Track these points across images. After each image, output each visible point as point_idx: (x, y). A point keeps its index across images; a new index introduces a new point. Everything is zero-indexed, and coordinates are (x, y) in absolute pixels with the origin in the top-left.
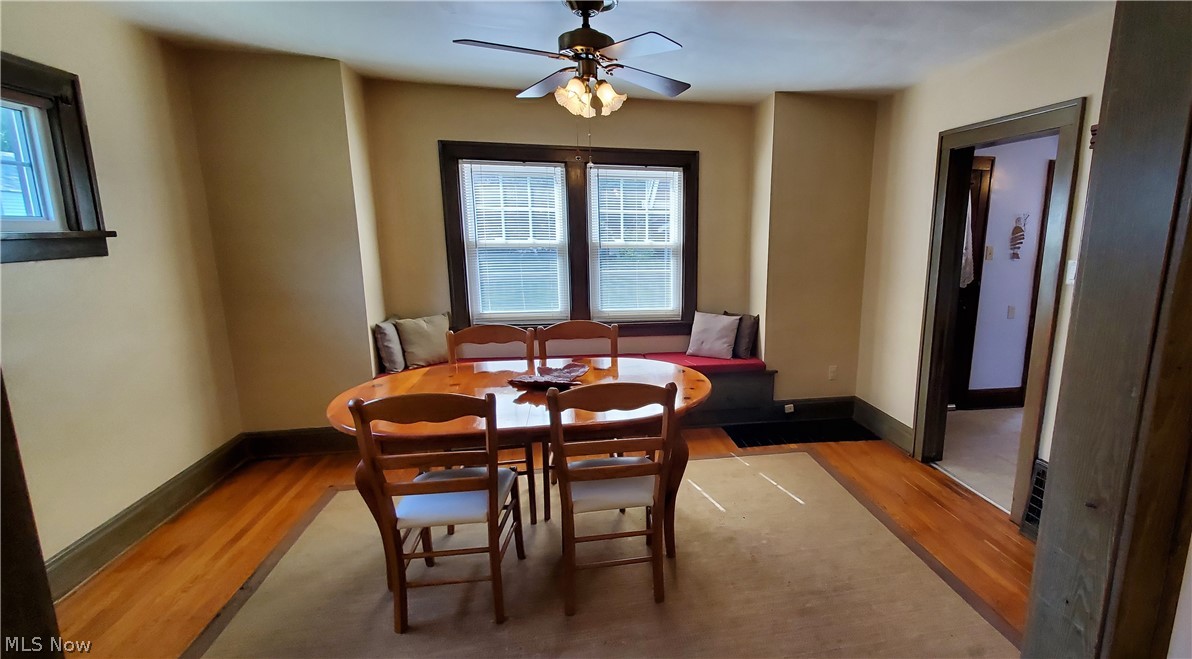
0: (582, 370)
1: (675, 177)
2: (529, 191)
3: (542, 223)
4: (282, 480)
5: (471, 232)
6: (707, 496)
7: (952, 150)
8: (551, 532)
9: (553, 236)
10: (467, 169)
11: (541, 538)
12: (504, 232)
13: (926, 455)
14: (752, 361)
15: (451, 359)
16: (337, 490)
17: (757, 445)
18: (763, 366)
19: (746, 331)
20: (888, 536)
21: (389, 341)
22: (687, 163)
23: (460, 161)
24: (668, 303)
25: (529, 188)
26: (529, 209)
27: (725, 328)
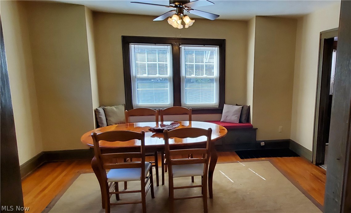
0: (177, 125)
1: (216, 50)
2: (157, 56)
3: (162, 68)
4: (59, 170)
5: (134, 72)
6: (226, 176)
7: (325, 39)
8: (165, 189)
9: (167, 74)
10: (133, 47)
11: (161, 191)
12: (147, 72)
13: (317, 162)
14: (247, 124)
15: (126, 122)
16: (81, 174)
17: (249, 158)
18: (252, 126)
19: (245, 112)
20: (297, 192)
21: (101, 115)
22: (221, 44)
23: (130, 44)
24: (213, 101)
25: (157, 54)
26: (157, 63)
27: (236, 111)
